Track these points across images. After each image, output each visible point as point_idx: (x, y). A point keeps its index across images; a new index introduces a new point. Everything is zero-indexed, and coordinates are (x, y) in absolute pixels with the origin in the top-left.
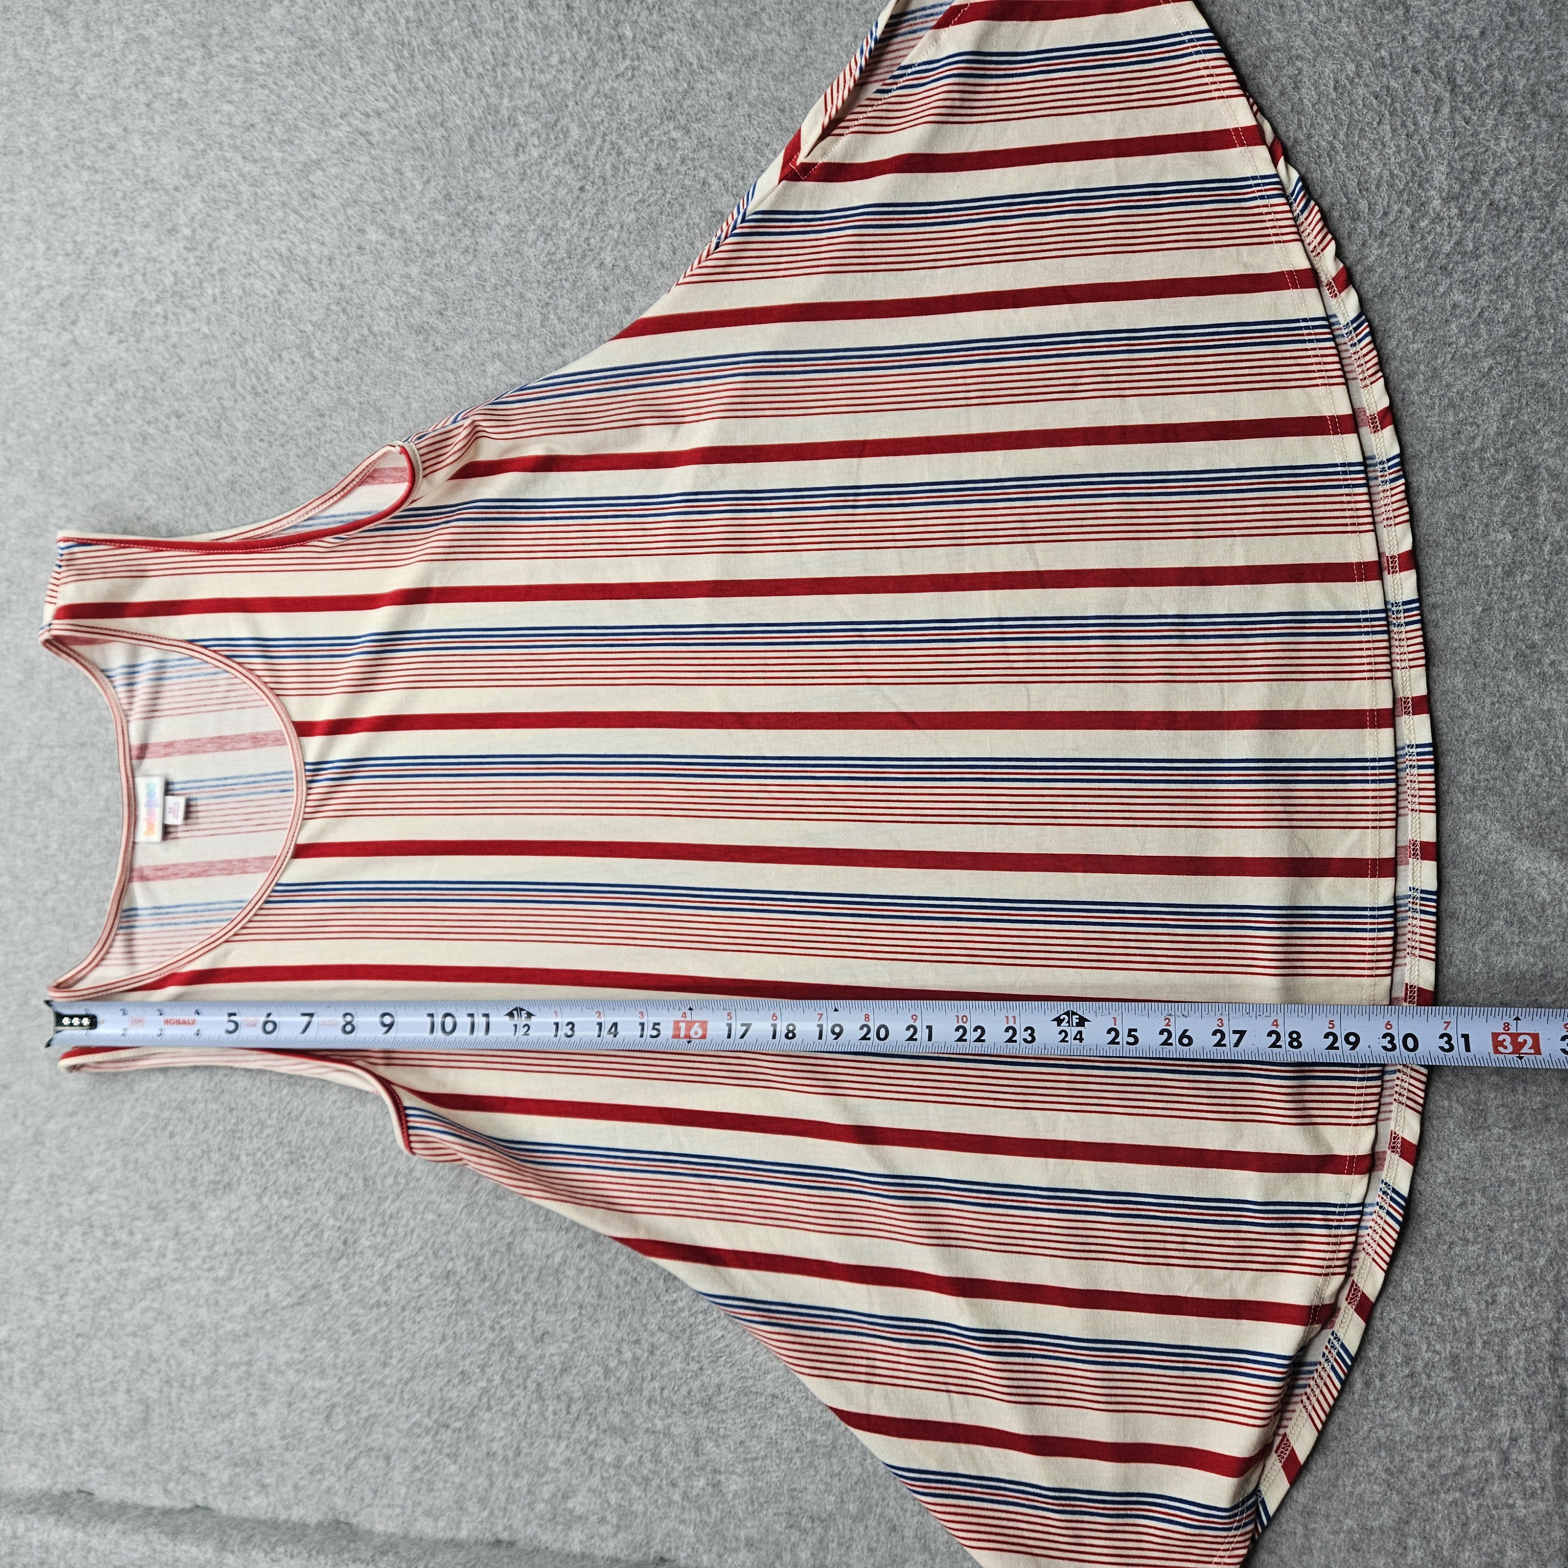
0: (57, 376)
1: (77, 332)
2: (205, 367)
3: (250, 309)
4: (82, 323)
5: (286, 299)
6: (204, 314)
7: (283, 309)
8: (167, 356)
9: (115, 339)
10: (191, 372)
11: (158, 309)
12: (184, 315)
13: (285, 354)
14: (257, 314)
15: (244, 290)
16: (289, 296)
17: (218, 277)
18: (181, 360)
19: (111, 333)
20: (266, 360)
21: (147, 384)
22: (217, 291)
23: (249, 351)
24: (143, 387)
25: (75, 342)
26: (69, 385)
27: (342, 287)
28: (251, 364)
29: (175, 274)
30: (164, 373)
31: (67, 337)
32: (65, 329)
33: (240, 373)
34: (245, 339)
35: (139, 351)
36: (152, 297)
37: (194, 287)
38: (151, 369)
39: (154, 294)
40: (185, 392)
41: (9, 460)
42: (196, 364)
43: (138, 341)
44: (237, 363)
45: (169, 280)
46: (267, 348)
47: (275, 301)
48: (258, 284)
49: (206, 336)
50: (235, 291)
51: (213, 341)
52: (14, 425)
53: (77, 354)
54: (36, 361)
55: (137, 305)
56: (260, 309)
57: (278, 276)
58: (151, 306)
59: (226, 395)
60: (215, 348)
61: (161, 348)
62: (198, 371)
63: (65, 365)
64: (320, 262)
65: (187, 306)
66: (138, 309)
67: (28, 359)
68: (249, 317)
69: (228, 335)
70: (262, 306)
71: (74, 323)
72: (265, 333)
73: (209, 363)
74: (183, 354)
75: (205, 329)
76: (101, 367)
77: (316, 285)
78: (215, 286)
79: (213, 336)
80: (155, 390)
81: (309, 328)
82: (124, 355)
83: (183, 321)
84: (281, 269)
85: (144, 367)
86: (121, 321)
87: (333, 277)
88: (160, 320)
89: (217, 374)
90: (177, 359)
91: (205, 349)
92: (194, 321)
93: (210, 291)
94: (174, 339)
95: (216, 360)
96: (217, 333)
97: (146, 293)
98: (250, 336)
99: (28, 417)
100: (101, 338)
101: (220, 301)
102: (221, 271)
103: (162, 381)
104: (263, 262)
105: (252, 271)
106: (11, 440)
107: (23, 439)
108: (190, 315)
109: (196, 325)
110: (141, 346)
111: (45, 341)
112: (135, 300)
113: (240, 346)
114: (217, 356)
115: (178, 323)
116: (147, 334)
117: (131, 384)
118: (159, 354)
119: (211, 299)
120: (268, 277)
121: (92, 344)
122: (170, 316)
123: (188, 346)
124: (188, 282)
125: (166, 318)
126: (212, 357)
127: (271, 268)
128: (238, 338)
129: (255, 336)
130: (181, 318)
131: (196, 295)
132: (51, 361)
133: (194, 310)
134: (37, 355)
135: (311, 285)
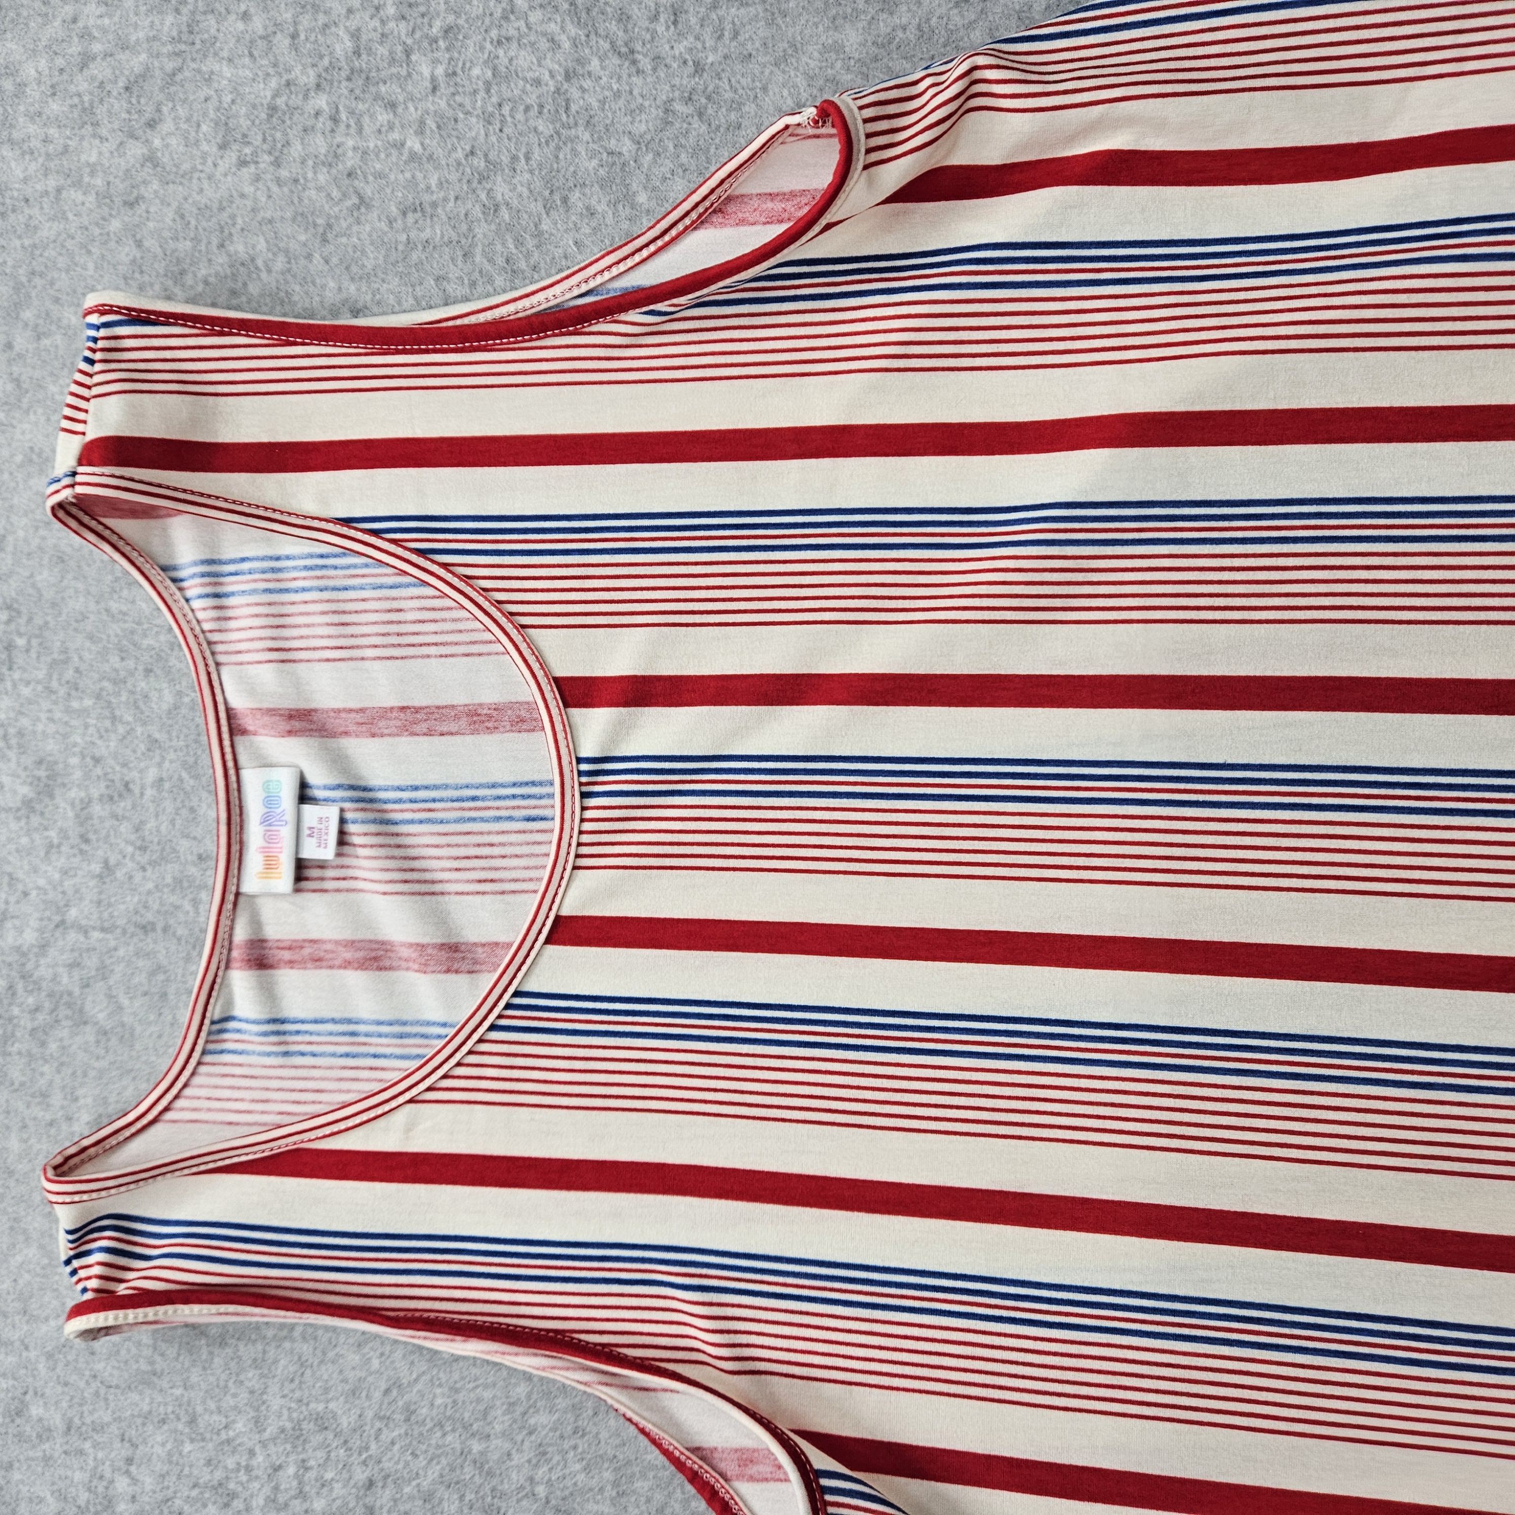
0: (115, 225)
1: (157, 142)
2: (411, 217)
3: (506, 110)
4: (168, 126)
5: (583, 90)
6: (413, 113)
7: (574, 108)
8: (335, 193)
9: (231, 157)
10: (383, 226)
11: (321, 101)
12: (372, 116)
13: (575, 196)
14: (520, 116)
15: (495, 69)
16: (587, 83)
17: (442, 44)
18: (363, 202)
19: (223, 146)
20: (536, 207)
21: (293, 246)
22: (440, 71)
23: (501, 190)
24: (287, 252)
25: (151, 159)
26: (139, 244)
27: (699, 68)
28: (505, 214)
29: (356, 35)
30: (330, 226)
31: (136, 150)
32: (132, 136)
33: (482, 229)
34: (493, 166)
35: (279, 182)
36: (309, 78)
37: (393, 61)
38: (302, 218)
39: (311, 72)
40: (369, 264)
41: (17, 382)
42: (394, 210)
43: (277, 164)
44: (477, 211)
45: (343, 46)
46: (538, 184)
47: (558, 91)
48: (525, 59)
49: (413, 157)
50: (476, 71)
51: (429, 167)
52: (27, 315)
53: (155, 185)
54: (75, 195)
55: (276, 95)
56: (527, 109)
57: (567, 45)
58: (306, 97)
59: (454, 273)
60: (433, 182)
61: (322, 178)
62: (399, 224)
63: (131, 205)
64: (655, 18)
65: (377, 97)
66: (280, 102)
67: (59, 191)
68: (503, 122)
69: (460, 154)
70: (532, 100)
71: (151, 124)
72: (536, 155)
73: (417, 208)
74: (368, 191)
75: (413, 143)
76: (203, 210)
77: (645, 63)
78: (435, 62)
79: (430, 157)
80: (309, 257)
81: (627, 147)
82: (248, 189)
83: (369, 127)
84: (572, 30)
85: (288, 215)
86: (245, 123)
87: (680, 48)
88: (323, 123)
89: (435, 231)
90: (355, 200)
91: (413, 181)
92: (391, 127)
93: (426, 71)
94: (351, 160)
95: (434, 205)
96: (439, 153)
97: (297, 70)
98: (505, 159)
99: (57, 300)
100: (204, 156)
101: (443, 89)
102: (447, 31)
103: (325, 241)
104: (535, 17)
105: (512, 32)
106: (21, 342)
107: (46, 342)
108: (383, 117)
109: (395, 136)
110: (284, 173)
111: (93, 159)
112: (274, 83)
113: (483, 178)
114: (438, 196)
115: (360, 130)
116: (296, 149)
117: (262, 245)
118: (319, 189)
119: (427, 84)
120: (544, 44)
121: (186, 166)
122: (343, 116)
123: (379, 175)
124: (382, 51)
125: (335, 119)
126: (426, 198)
127: (553, 27)
128: (479, 162)
129: (515, 158)
130: (366, 120)
131: (398, 77)
132: (105, 197)
133: (392, 106)
134: (78, 184)
135: (634, 62)
